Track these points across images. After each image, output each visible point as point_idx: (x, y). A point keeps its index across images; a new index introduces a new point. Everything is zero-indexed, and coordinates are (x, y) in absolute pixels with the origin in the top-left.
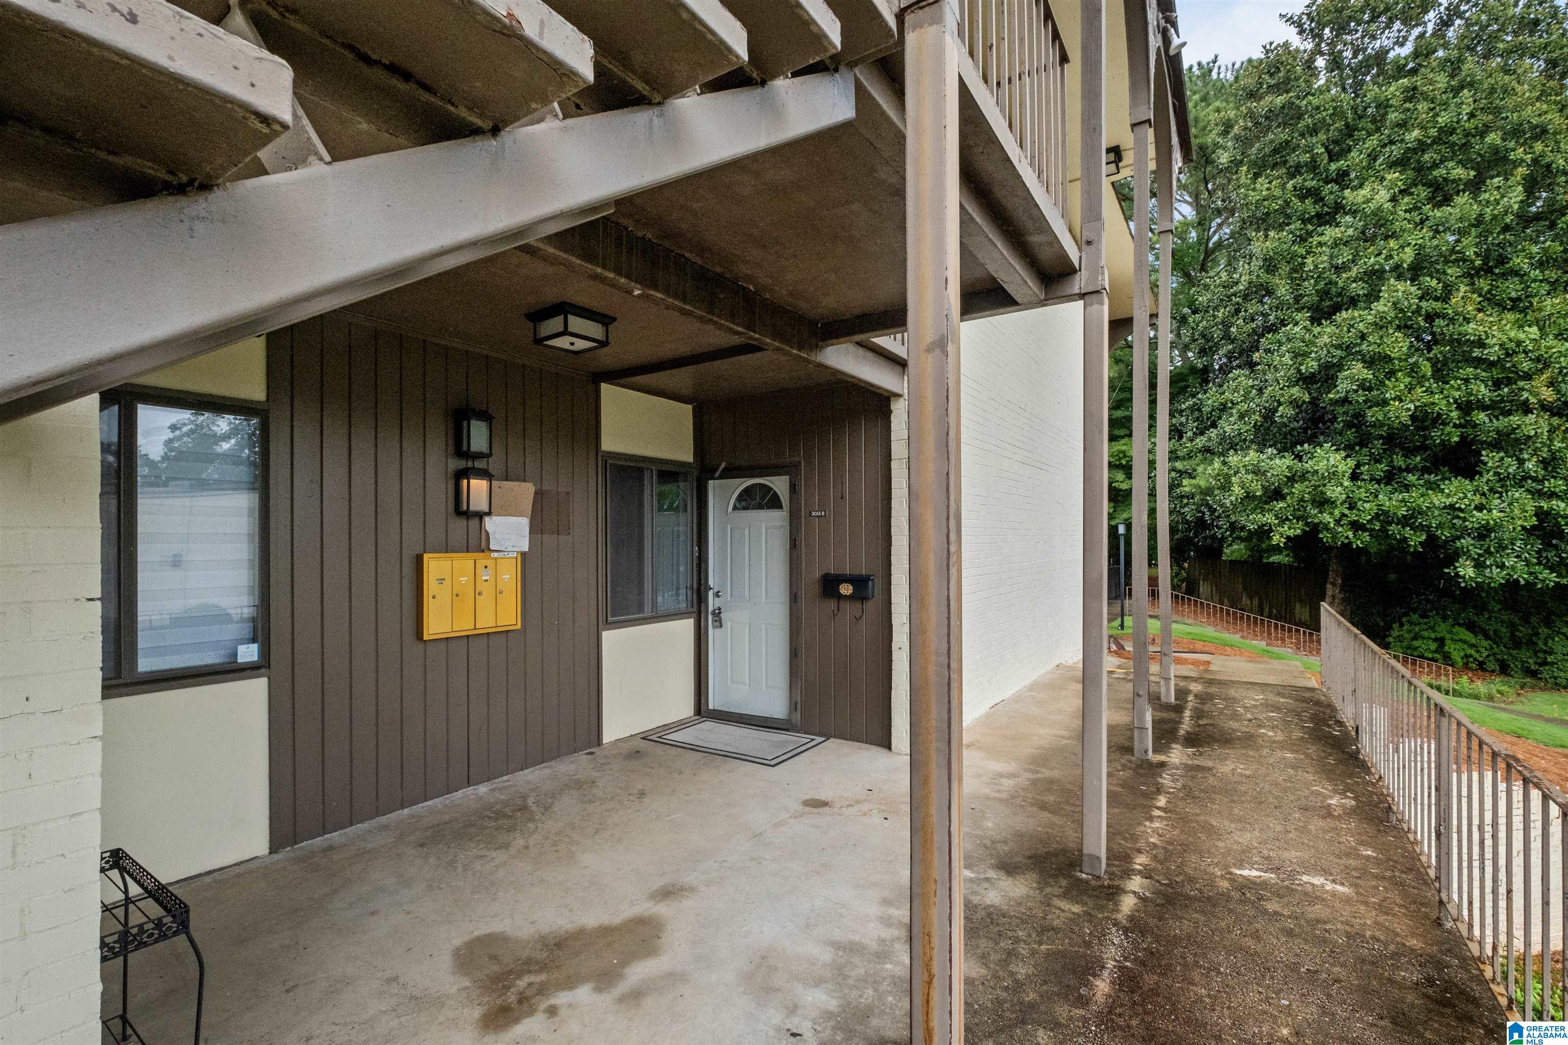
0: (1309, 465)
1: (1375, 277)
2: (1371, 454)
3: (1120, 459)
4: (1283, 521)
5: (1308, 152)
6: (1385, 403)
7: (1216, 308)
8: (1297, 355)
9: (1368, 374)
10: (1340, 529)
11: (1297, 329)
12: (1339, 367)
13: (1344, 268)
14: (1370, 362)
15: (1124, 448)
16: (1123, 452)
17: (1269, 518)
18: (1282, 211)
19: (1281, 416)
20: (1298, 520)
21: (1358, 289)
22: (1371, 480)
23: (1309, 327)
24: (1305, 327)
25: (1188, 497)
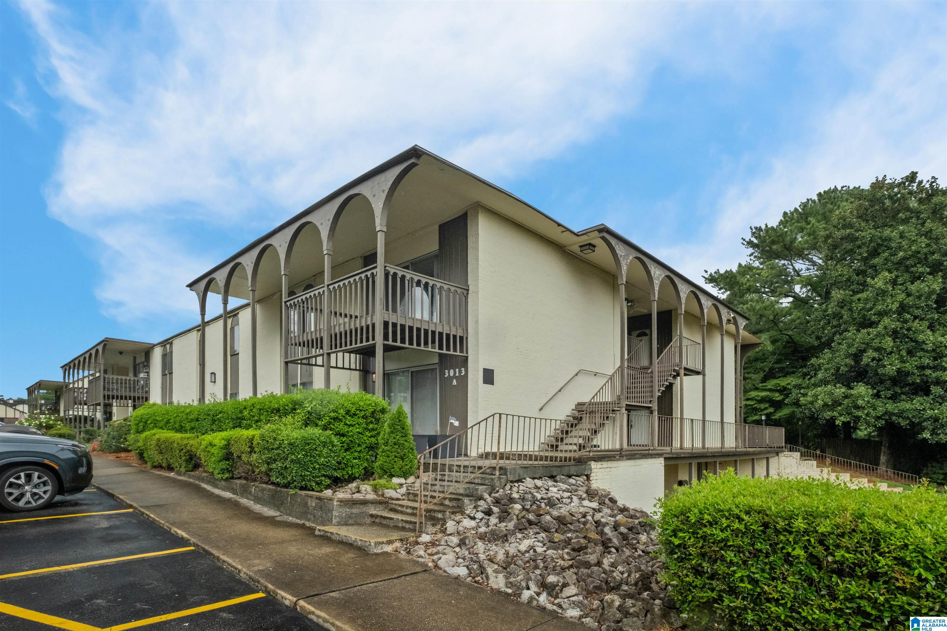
0: (852, 392)
1: (882, 314)
2: (885, 387)
3: (777, 387)
4: (841, 415)
5: (860, 255)
6: (885, 366)
7: (820, 321)
8: (849, 346)
9: (876, 355)
10: (868, 418)
11: (850, 334)
12: (864, 351)
13: (871, 309)
14: (878, 350)
15: (778, 382)
16: (778, 384)
17: (835, 414)
18: (848, 280)
19: (842, 371)
20: (849, 415)
21: (874, 318)
22: (885, 398)
23: (856, 333)
24: (854, 333)
25: (805, 405)
